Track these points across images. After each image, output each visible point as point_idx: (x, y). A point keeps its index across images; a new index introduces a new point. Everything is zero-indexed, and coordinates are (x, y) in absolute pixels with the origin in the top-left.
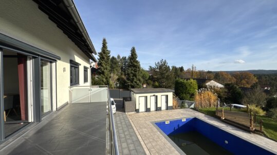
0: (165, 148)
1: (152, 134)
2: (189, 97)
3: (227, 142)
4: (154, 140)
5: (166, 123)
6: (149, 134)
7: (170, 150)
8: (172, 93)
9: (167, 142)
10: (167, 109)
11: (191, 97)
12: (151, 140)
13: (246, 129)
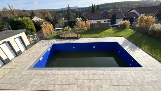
0: (68, 76)
1: (46, 78)
2: (30, 32)
3: (74, 48)
4: (54, 80)
5: (41, 60)
6: (43, 80)
7: (72, 74)
8: (24, 33)
9: (64, 71)
10: (26, 49)
11: (32, 32)
12: (52, 82)
13: (77, 38)
